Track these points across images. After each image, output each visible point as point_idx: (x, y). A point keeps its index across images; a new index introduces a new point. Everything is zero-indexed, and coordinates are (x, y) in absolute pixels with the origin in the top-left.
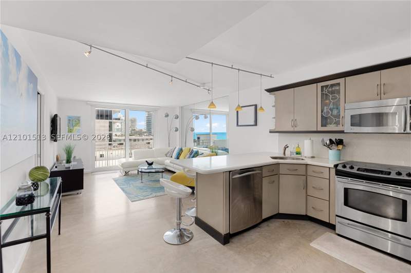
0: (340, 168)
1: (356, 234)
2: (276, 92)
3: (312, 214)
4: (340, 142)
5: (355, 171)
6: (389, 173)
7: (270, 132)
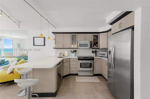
0: (79, 58)
1: (83, 74)
2: (56, 34)
3: (72, 73)
4: (76, 51)
5: (82, 58)
6: (88, 58)
7: (54, 48)
